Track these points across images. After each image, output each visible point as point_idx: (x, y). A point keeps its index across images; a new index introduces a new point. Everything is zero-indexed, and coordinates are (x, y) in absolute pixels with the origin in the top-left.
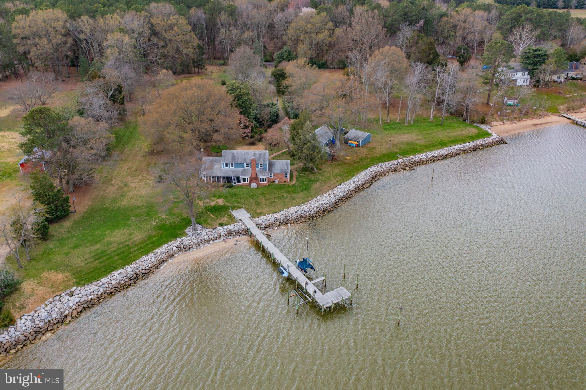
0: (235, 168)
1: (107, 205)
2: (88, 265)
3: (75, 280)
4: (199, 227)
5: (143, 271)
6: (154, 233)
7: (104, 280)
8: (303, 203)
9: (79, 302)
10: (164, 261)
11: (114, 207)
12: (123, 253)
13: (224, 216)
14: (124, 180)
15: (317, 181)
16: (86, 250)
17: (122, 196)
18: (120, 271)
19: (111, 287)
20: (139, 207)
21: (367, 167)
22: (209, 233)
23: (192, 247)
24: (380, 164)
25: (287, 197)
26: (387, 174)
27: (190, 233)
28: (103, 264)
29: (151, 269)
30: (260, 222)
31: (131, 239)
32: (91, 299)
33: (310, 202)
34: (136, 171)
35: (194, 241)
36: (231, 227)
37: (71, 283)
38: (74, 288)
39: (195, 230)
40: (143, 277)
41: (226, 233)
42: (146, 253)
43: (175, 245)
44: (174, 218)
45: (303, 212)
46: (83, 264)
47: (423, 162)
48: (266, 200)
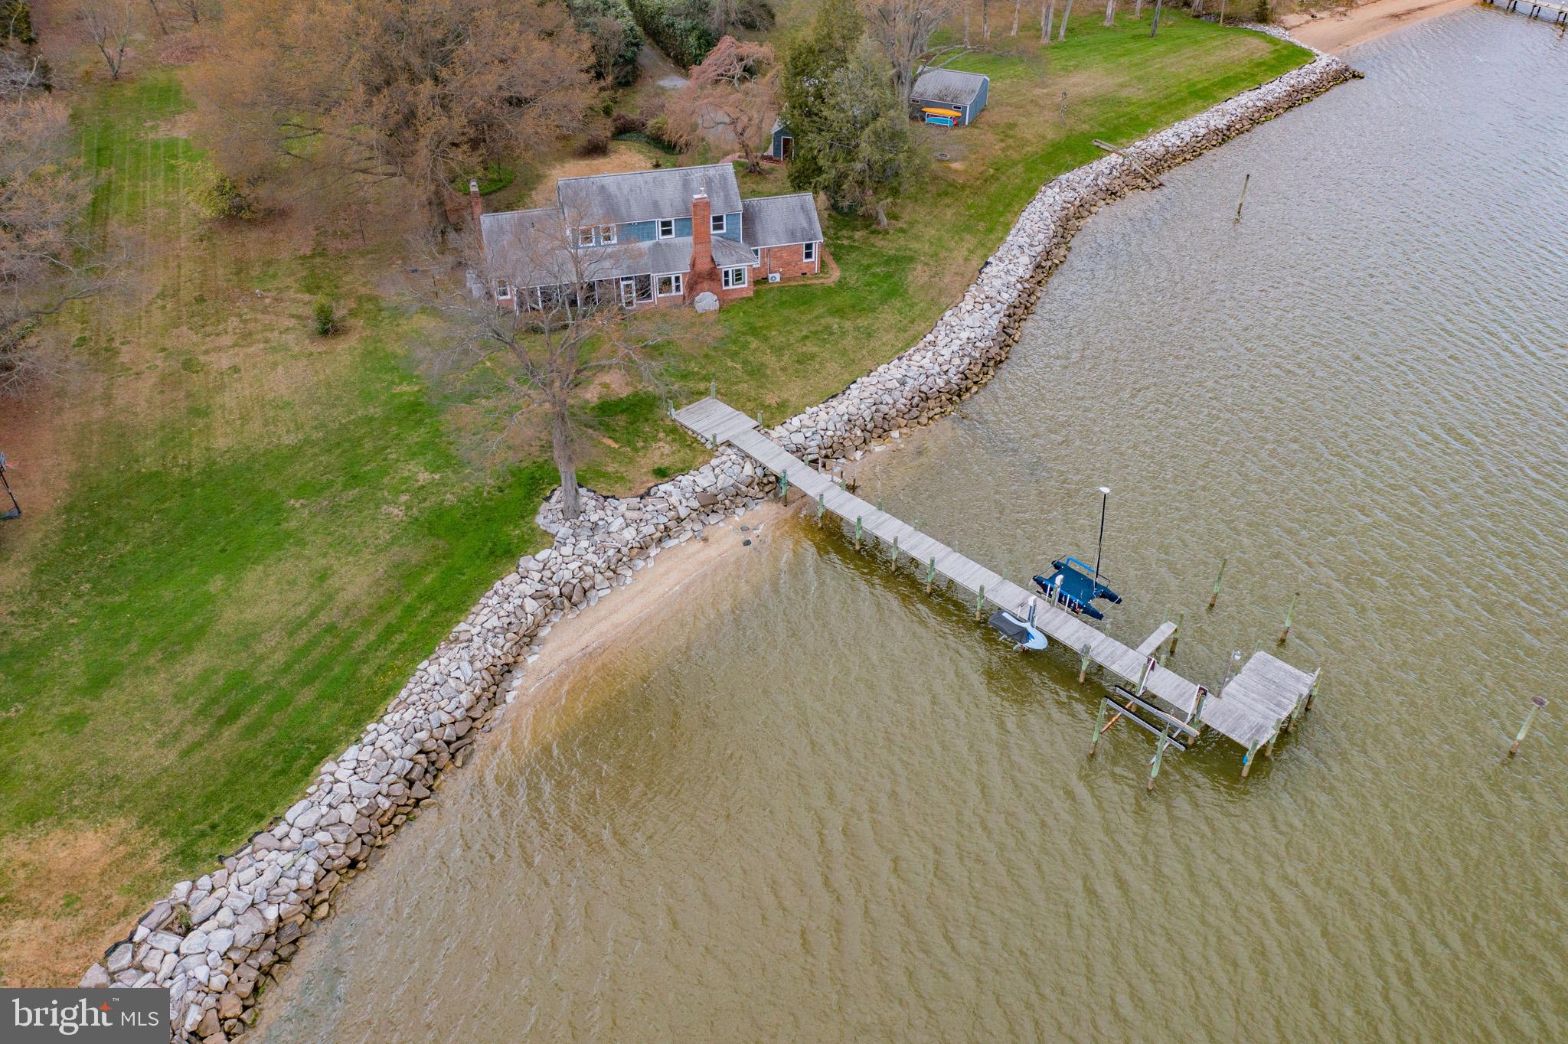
0: (620, 242)
1: (150, 464)
2: (196, 757)
3: (166, 847)
4: (585, 497)
5: (449, 733)
6: (416, 556)
7: (300, 814)
8: (908, 346)
9: (232, 948)
10: (508, 669)
11: (189, 468)
12: (323, 666)
13: (655, 439)
14: (169, 343)
15: (911, 259)
16: (157, 686)
17: (196, 412)
18: (351, 753)
19: (342, 838)
20: (296, 453)
21: (1029, 193)
22: (635, 515)
23: (593, 587)
24: (1063, 177)
25: (844, 333)
26: (1094, 209)
27: (562, 530)
28: (264, 737)
29: (474, 714)
30: (798, 439)
31: (331, 598)
32: (280, 919)
33: (930, 337)
34: (200, 299)
35: (591, 557)
36: (703, 479)
37: (153, 862)
38: (182, 887)
39: (573, 512)
40: (453, 756)
41: (695, 504)
42: (423, 645)
43: (527, 588)
44: (466, 478)
45: (923, 378)
46: (171, 757)
47: (1174, 156)
48: (778, 351)
